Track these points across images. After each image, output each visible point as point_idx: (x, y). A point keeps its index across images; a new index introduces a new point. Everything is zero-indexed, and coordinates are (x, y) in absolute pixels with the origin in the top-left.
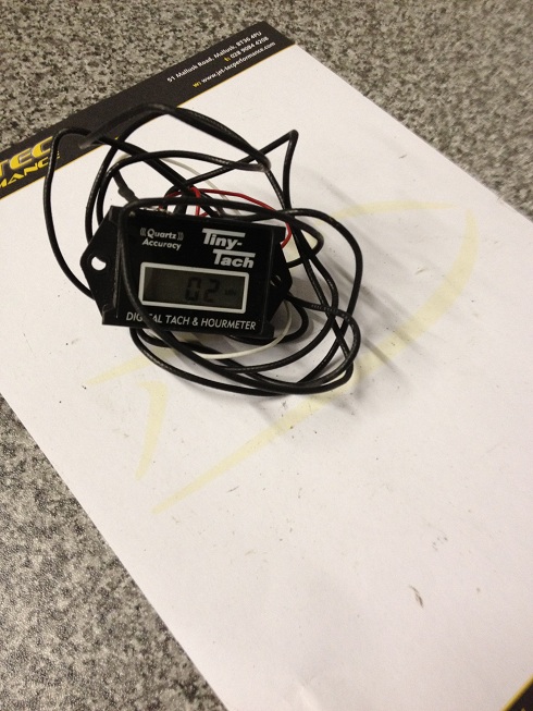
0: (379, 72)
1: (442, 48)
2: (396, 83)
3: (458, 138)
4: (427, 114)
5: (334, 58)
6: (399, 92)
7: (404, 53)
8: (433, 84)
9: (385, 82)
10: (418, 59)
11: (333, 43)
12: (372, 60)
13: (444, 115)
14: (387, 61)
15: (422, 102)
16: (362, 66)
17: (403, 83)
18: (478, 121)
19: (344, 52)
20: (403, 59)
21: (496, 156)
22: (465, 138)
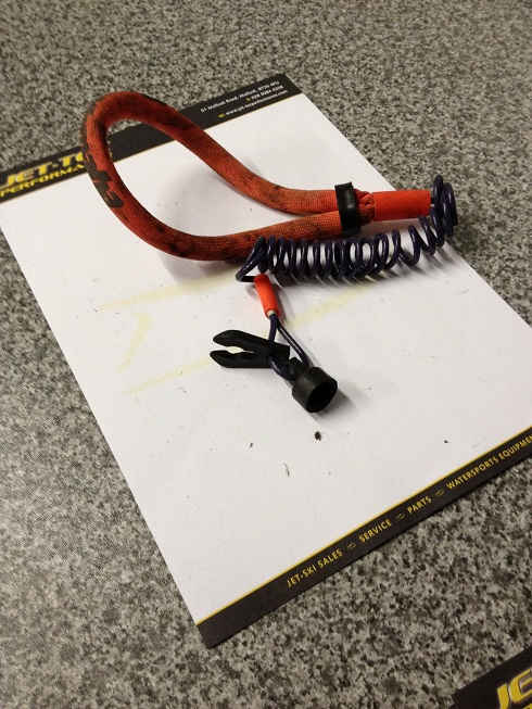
0: (357, 31)
1: (406, 20)
2: (367, 39)
3: (398, 74)
4: (381, 58)
5: (329, 20)
6: (367, 44)
7: (378, 21)
8: (392, 41)
9: (359, 37)
10: (387, 26)
11: (332, 12)
12: (355, 24)
13: (393, 60)
14: (365, 26)
15: (381, 51)
16: (347, 27)
17: (371, 39)
18: (416, 65)
19: (337, 18)
20: (376, 25)
21: (421, 87)
22: (403, 74)
